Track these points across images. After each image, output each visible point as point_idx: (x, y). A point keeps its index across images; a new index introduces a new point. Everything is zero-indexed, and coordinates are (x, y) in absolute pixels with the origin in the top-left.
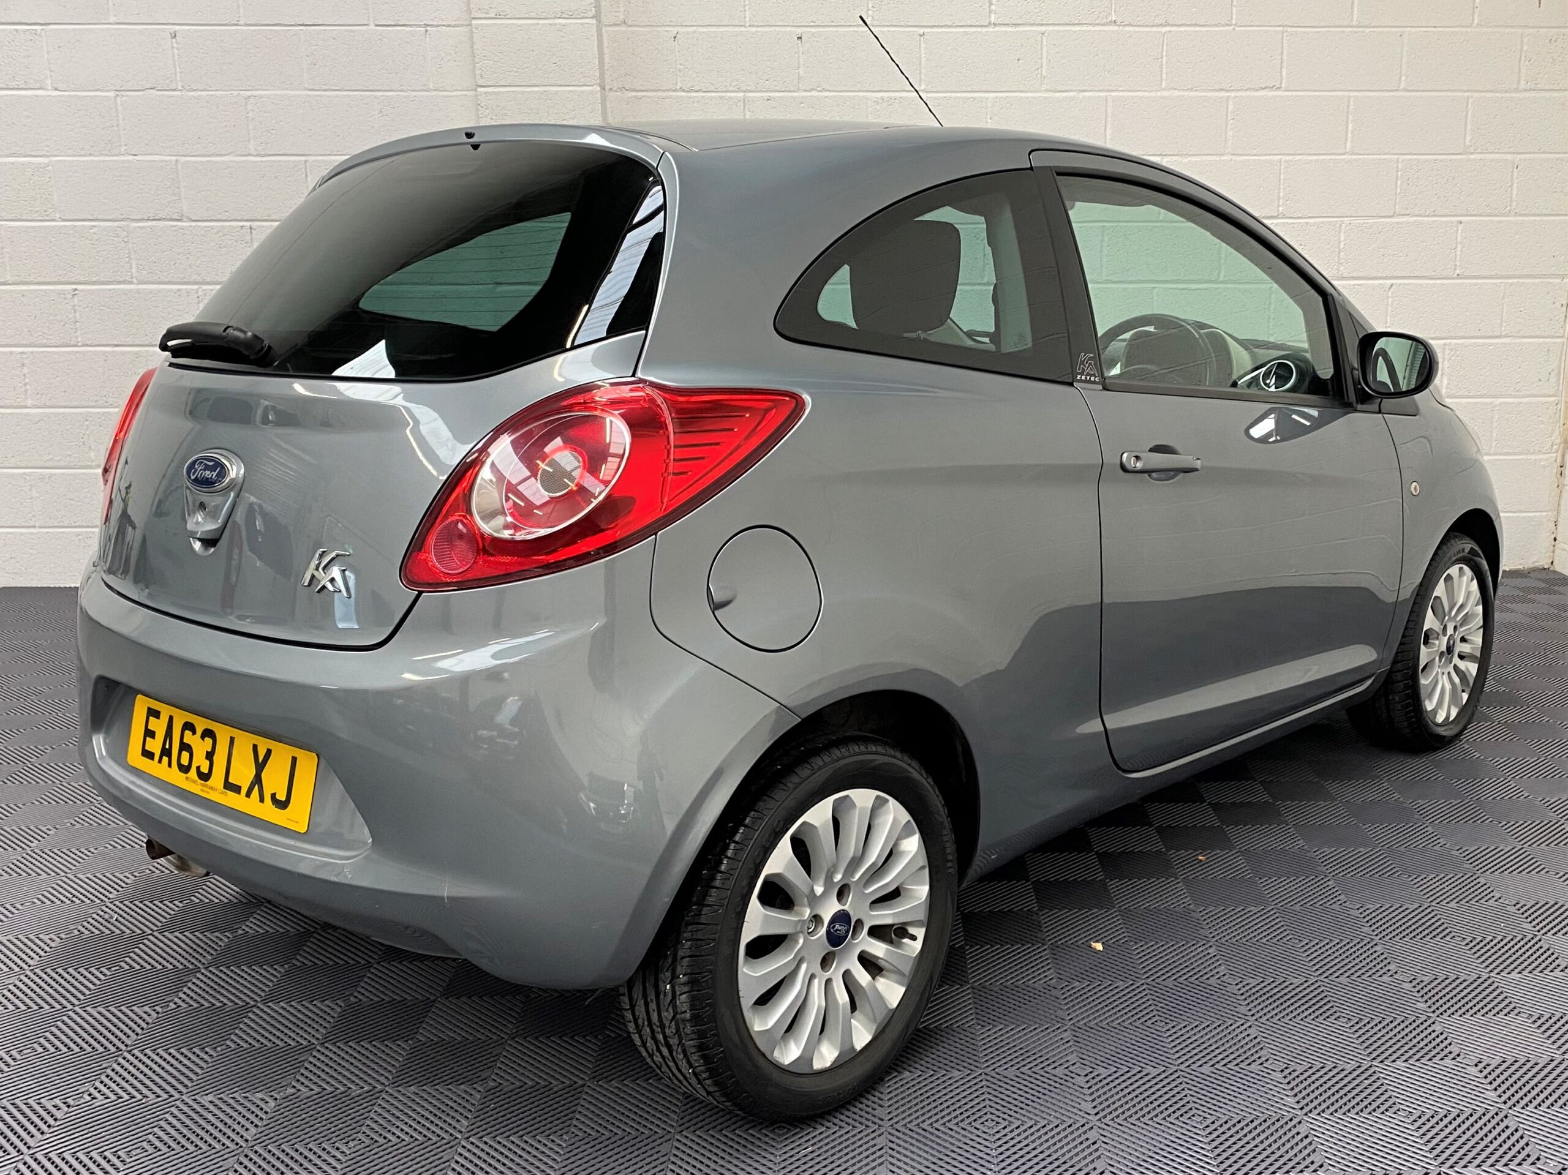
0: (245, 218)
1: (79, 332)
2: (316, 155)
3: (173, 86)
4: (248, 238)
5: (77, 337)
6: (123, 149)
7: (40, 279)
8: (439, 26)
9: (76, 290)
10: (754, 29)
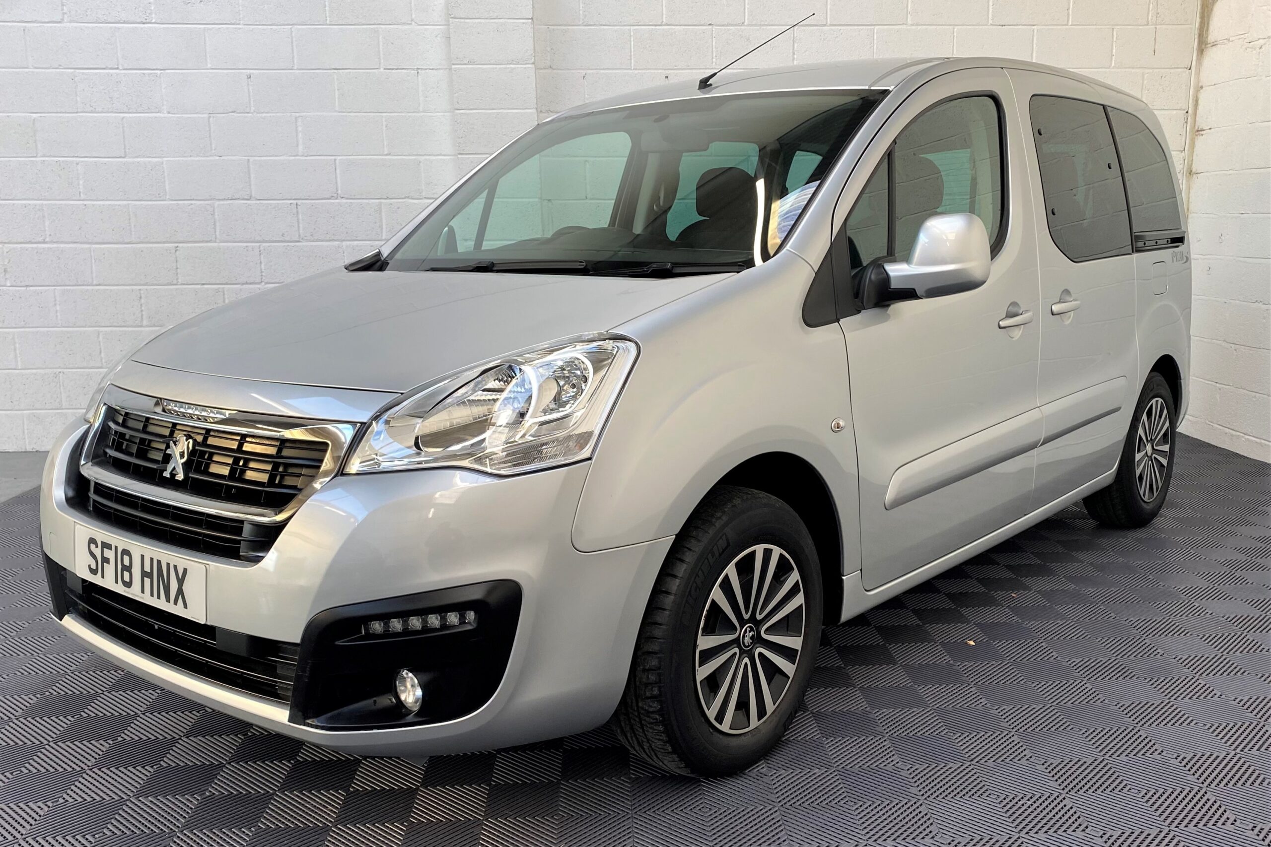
0: (294, 198)
1: (179, 275)
2: (342, 156)
3: (248, 110)
4: (295, 210)
5: (177, 279)
6: (213, 151)
7: (154, 240)
8: (426, 69)
9: (177, 247)
10: (636, 72)
